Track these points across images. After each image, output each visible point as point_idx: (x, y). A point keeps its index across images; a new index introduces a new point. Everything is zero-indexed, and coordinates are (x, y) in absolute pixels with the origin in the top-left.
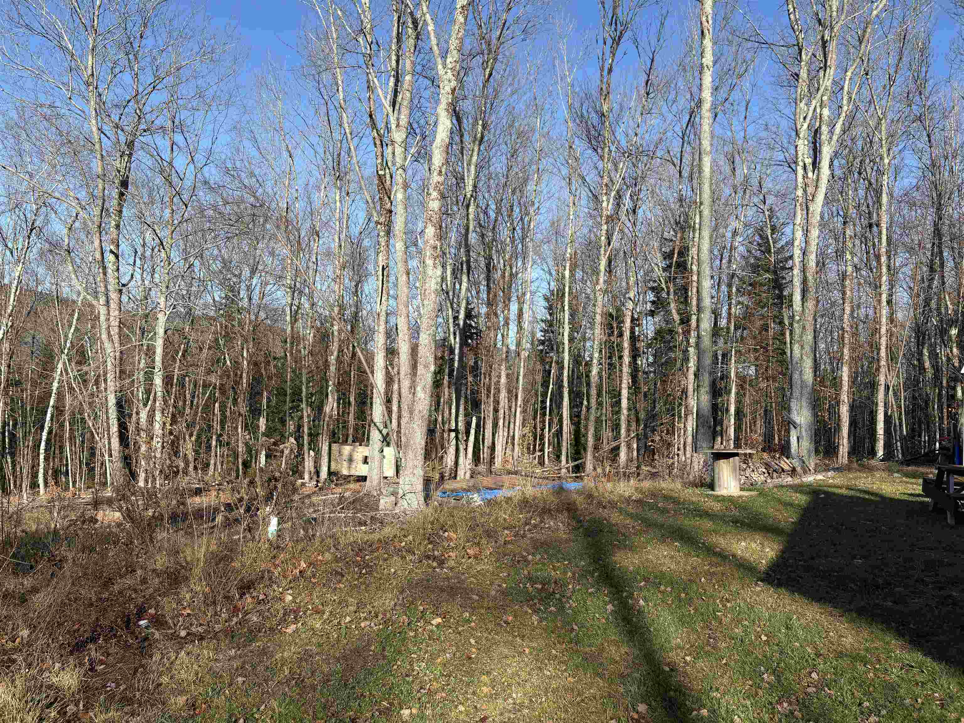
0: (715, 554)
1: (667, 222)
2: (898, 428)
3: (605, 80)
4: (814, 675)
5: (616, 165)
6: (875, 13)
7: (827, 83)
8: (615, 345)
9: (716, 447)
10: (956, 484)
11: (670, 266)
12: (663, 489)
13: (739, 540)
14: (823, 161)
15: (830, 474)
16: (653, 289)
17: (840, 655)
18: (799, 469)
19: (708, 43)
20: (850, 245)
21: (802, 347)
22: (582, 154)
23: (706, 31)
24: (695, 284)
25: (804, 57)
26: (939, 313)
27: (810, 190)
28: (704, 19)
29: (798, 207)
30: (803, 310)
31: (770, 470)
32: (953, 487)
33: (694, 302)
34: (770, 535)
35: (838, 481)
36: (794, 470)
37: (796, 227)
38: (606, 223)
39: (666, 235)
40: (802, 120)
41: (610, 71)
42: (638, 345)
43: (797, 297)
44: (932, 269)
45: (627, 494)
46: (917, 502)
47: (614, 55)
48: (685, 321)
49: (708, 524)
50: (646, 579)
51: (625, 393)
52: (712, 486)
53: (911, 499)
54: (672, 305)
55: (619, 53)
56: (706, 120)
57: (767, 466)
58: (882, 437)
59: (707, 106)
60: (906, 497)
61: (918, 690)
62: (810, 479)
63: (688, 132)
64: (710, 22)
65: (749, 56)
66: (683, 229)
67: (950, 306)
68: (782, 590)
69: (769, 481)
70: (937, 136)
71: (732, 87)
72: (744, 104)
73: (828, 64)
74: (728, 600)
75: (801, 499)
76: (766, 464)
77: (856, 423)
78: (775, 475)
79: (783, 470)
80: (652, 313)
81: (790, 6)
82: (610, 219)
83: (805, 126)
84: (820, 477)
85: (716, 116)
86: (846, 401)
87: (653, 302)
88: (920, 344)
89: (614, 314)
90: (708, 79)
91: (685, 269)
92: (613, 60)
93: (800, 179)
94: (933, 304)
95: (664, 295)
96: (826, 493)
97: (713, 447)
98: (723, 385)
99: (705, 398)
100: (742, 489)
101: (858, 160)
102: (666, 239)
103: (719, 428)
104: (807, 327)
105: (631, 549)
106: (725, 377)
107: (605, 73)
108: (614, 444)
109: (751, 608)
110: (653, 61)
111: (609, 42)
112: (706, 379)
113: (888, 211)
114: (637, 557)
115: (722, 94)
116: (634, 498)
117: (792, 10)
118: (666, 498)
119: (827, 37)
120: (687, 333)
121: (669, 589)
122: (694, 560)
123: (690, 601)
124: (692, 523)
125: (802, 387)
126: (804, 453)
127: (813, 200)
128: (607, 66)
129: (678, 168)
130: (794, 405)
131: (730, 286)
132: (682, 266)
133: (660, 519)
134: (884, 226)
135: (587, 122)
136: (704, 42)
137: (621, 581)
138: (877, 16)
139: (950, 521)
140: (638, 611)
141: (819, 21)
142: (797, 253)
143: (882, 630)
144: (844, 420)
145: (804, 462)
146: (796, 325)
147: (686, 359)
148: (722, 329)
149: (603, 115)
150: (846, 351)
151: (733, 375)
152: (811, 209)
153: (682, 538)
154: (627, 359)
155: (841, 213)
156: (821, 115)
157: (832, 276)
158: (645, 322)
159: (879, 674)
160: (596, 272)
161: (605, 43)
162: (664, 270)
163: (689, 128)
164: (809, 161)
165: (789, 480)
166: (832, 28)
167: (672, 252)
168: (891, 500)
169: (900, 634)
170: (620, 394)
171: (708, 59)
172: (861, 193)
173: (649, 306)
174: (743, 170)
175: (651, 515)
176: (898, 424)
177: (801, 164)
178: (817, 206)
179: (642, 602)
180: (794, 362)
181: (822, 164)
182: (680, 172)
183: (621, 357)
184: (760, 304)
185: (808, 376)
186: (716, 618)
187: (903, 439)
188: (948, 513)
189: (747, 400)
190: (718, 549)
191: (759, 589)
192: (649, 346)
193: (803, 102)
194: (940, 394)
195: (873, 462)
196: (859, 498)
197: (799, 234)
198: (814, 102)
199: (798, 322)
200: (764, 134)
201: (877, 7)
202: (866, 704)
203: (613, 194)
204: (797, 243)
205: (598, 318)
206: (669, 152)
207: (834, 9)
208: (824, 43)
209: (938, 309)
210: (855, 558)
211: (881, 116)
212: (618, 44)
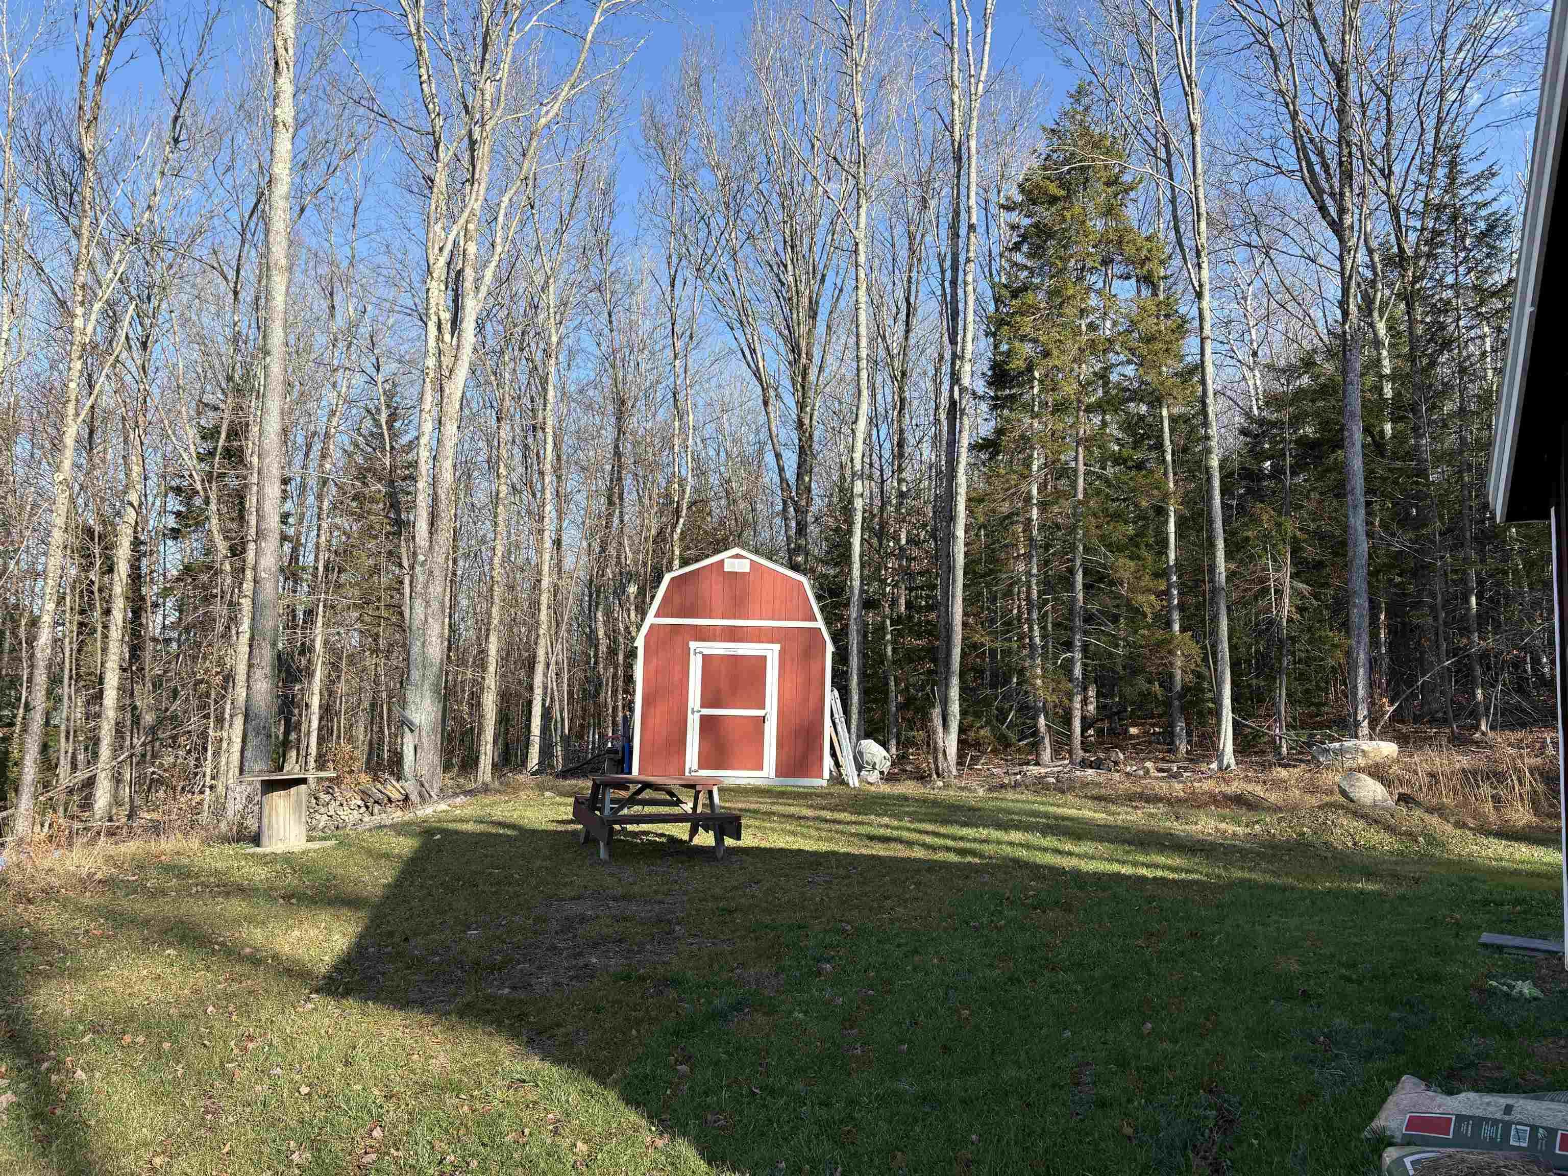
0: (241, 959)
1: (209, 374)
2: (559, 725)
3: (90, 94)
4: (377, 1133)
5: (108, 255)
6: (543, 121)
7: (475, 204)
8: (95, 588)
9: (287, 768)
10: (613, 801)
11: (212, 454)
12: (162, 853)
13: (289, 927)
14: (466, 320)
15: (459, 800)
16: (178, 490)
17: (423, 1088)
18: (414, 797)
19: (286, 84)
20: (503, 452)
21: (428, 604)
22: (35, 219)
23: (282, 64)
24: (255, 488)
25: (442, 155)
26: (619, 563)
27: (446, 361)
28: (280, 43)
29: (428, 386)
30: (431, 547)
31: (369, 802)
32: (608, 805)
33: (253, 522)
34: (345, 910)
35: (468, 812)
36: (407, 798)
37: (424, 415)
38: (80, 358)
39: (208, 398)
40: (436, 251)
41: (101, 79)
42: (144, 591)
43: (422, 526)
44: (611, 503)
45: (84, 872)
46: (566, 832)
47: (110, 53)
48: (237, 551)
49: (237, 907)
50: (95, 1029)
51: (112, 680)
52: (256, 840)
53: (561, 828)
54: (214, 521)
55: (123, 50)
56: (280, 212)
57: (365, 794)
58: (537, 740)
59: (282, 188)
60: (553, 827)
61: (526, 1116)
62: (427, 811)
63: (252, 225)
64: (291, 52)
65: (360, 129)
66: (238, 390)
67: (630, 555)
68: (350, 1003)
69: (366, 819)
70: (620, 318)
71: (331, 171)
72: (351, 204)
73: (477, 176)
74: (251, 1038)
75: (405, 846)
76: (363, 792)
77: (508, 720)
78: (377, 808)
79: (390, 800)
80: (175, 534)
81: (423, 71)
82: (90, 350)
83: (442, 261)
84: (443, 806)
85: (302, 210)
86: (493, 687)
87: (178, 514)
88: (594, 605)
89: (98, 529)
90: (284, 145)
91: (241, 461)
92: (107, 62)
93: (432, 342)
94: (612, 551)
95: (198, 501)
96: (445, 832)
97: (281, 769)
98: (304, 662)
99: (263, 687)
100: (310, 839)
101: (519, 329)
102: (206, 405)
103: (293, 736)
104: (437, 573)
105: (76, 974)
106: (306, 649)
107: (91, 80)
108: (82, 775)
109: (290, 1042)
110: (187, 84)
111: (101, 27)
112: (266, 655)
113: (555, 411)
114: (83, 988)
115: (314, 177)
116: (99, 876)
117: (425, 77)
118: (167, 869)
119: (476, 136)
120: (239, 572)
121: (140, 1039)
122: (201, 977)
123: (179, 1054)
124: (209, 909)
125: (424, 666)
126: (424, 770)
127: (449, 378)
128: (93, 71)
129: (232, 285)
130: (411, 695)
131: (320, 497)
132: (234, 456)
133: (148, 909)
134: (549, 431)
135: (47, 162)
136: (280, 81)
137: (42, 1041)
138: (548, 126)
139: (603, 854)
140: (69, 1094)
141: (466, 107)
142: (424, 454)
143: (490, 1034)
144: (488, 716)
145: (422, 785)
146: (418, 569)
147: (233, 619)
148: (304, 569)
149: (83, 157)
150: (495, 611)
151: (318, 645)
152: (447, 391)
153: (183, 939)
154: (119, 615)
155: (495, 404)
156: (464, 251)
157: (480, 498)
158: (161, 548)
159: (478, 1105)
160: (57, 446)
161: (92, 25)
162: (201, 459)
163: (255, 218)
164: (446, 316)
165: (397, 815)
166: (483, 125)
167: (216, 431)
168: (534, 832)
169: (514, 1035)
170: (101, 680)
171: (286, 111)
172: (524, 379)
173: (171, 522)
174: (347, 309)
175: (125, 904)
176: (559, 719)
177: (434, 318)
178: (456, 388)
179: (80, 1074)
180: (414, 628)
181: (465, 325)
182: (236, 293)
183: (107, 612)
184: (369, 532)
185: (435, 650)
186: (223, 1073)
187: (565, 740)
188: (602, 844)
189: (342, 687)
190: (248, 950)
191: (310, 1006)
192: (166, 592)
193: (440, 225)
194: (615, 675)
195: (520, 777)
196: (489, 835)
197: (428, 427)
198: (455, 229)
199: (423, 564)
200: (383, 259)
201: (547, 112)
202: (450, 1158)
203: (97, 306)
204: (424, 440)
205: (58, 537)
206: (215, 253)
207: (488, 96)
208: (472, 143)
209: (618, 557)
210: (469, 929)
211: (549, 273)
212: (120, 35)
